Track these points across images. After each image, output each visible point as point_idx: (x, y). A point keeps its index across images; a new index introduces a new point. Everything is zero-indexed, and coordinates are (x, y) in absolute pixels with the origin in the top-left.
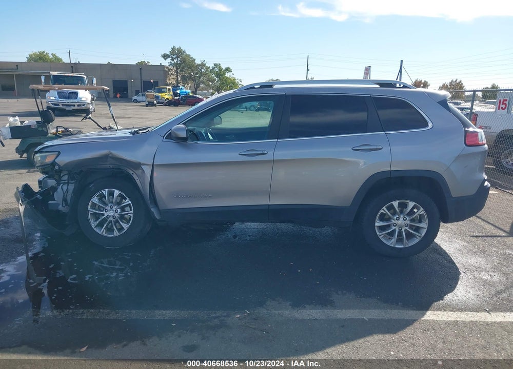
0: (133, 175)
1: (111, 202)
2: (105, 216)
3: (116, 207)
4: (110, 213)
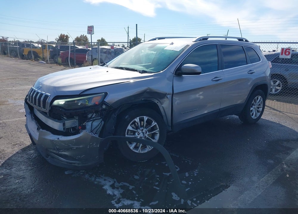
0: (157, 104)
1: (141, 126)
2: (139, 137)
3: (145, 129)
4: (141, 135)
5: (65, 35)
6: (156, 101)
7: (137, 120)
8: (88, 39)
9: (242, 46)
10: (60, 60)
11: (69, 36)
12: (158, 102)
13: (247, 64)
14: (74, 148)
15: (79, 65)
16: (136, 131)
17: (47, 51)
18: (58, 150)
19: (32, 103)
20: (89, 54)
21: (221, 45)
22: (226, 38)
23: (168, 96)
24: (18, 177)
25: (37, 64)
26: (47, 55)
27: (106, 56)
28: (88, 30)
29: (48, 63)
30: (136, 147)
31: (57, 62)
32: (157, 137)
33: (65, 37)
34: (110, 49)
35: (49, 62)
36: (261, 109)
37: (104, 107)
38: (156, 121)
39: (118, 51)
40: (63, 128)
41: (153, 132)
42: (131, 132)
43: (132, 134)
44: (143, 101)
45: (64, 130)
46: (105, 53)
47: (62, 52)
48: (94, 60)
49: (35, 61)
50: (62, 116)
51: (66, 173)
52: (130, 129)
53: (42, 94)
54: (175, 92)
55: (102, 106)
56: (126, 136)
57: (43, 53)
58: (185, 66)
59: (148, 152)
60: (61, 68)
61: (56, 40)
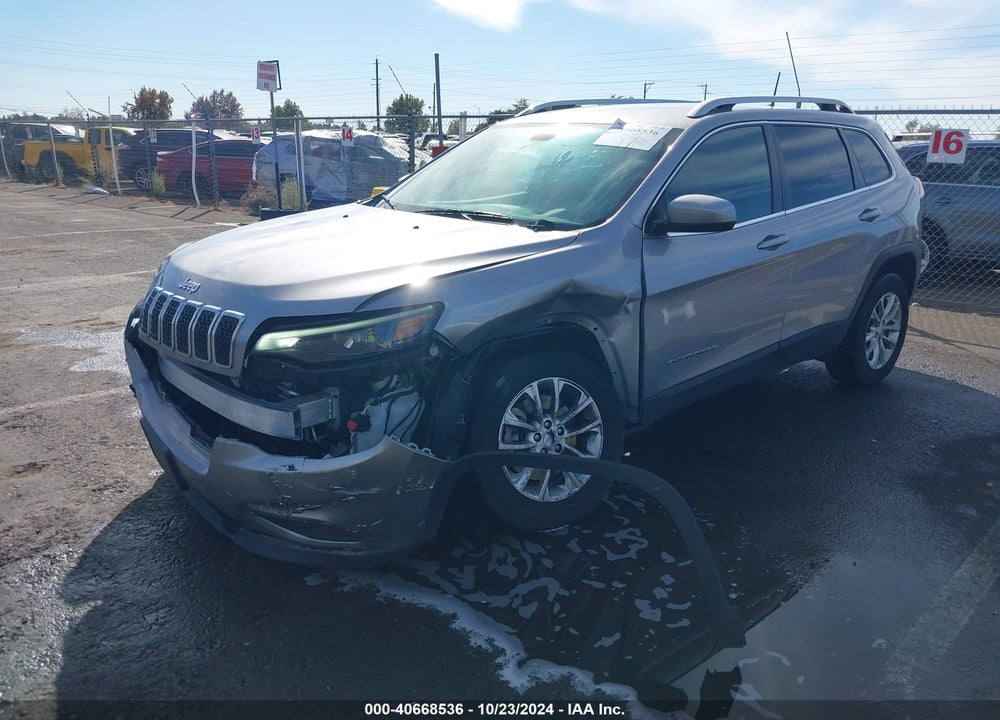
0: (595, 333)
1: (545, 412)
2: (538, 450)
3: (558, 422)
4: (546, 441)
5: (158, 92)
6: (591, 326)
7: (532, 390)
8: (239, 105)
9: (837, 129)
10: (159, 181)
11: (170, 95)
12: (596, 329)
13: (854, 189)
14: (351, 495)
15: (230, 197)
16: (531, 427)
17: (110, 149)
18: (290, 505)
19: (156, 338)
20: (262, 158)
21: (774, 125)
22: (773, 100)
23: (630, 306)
24: (151, 604)
25: (80, 199)
26: (112, 164)
27: (323, 164)
28: (260, 76)
29: (115, 193)
30: (533, 484)
31: (148, 190)
32: (596, 446)
33: (158, 101)
34: (338, 142)
35: (119, 189)
36: (894, 337)
37: (434, 351)
38: (591, 393)
39: (362, 145)
40: (296, 430)
41: (584, 429)
42: (513, 433)
43: (516, 438)
44: (549, 325)
45: (296, 434)
46: (317, 153)
47: (165, 153)
48: (283, 180)
49: (68, 185)
50: (279, 387)
51: (311, 581)
52: (510, 423)
53: (190, 309)
54: (650, 292)
55: (428, 352)
56: (502, 446)
57: (95, 157)
58: (678, 203)
59: (571, 498)
60: (167, 209)
61: (125, 109)
